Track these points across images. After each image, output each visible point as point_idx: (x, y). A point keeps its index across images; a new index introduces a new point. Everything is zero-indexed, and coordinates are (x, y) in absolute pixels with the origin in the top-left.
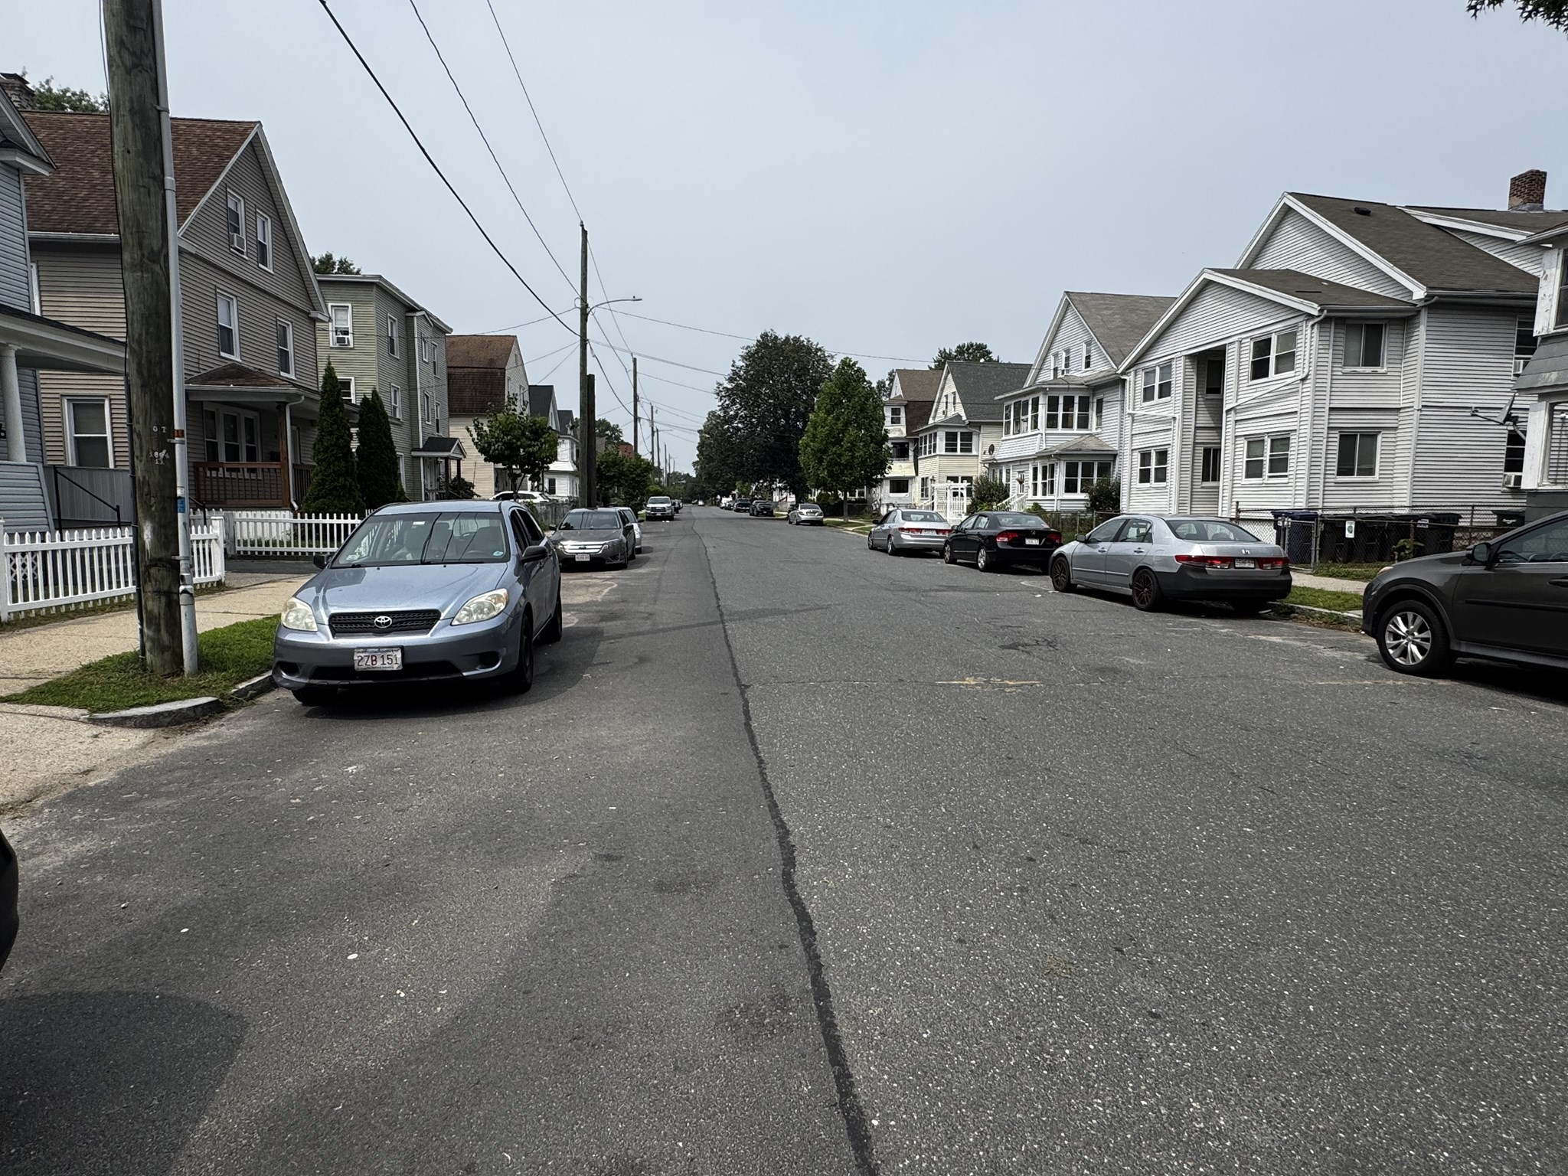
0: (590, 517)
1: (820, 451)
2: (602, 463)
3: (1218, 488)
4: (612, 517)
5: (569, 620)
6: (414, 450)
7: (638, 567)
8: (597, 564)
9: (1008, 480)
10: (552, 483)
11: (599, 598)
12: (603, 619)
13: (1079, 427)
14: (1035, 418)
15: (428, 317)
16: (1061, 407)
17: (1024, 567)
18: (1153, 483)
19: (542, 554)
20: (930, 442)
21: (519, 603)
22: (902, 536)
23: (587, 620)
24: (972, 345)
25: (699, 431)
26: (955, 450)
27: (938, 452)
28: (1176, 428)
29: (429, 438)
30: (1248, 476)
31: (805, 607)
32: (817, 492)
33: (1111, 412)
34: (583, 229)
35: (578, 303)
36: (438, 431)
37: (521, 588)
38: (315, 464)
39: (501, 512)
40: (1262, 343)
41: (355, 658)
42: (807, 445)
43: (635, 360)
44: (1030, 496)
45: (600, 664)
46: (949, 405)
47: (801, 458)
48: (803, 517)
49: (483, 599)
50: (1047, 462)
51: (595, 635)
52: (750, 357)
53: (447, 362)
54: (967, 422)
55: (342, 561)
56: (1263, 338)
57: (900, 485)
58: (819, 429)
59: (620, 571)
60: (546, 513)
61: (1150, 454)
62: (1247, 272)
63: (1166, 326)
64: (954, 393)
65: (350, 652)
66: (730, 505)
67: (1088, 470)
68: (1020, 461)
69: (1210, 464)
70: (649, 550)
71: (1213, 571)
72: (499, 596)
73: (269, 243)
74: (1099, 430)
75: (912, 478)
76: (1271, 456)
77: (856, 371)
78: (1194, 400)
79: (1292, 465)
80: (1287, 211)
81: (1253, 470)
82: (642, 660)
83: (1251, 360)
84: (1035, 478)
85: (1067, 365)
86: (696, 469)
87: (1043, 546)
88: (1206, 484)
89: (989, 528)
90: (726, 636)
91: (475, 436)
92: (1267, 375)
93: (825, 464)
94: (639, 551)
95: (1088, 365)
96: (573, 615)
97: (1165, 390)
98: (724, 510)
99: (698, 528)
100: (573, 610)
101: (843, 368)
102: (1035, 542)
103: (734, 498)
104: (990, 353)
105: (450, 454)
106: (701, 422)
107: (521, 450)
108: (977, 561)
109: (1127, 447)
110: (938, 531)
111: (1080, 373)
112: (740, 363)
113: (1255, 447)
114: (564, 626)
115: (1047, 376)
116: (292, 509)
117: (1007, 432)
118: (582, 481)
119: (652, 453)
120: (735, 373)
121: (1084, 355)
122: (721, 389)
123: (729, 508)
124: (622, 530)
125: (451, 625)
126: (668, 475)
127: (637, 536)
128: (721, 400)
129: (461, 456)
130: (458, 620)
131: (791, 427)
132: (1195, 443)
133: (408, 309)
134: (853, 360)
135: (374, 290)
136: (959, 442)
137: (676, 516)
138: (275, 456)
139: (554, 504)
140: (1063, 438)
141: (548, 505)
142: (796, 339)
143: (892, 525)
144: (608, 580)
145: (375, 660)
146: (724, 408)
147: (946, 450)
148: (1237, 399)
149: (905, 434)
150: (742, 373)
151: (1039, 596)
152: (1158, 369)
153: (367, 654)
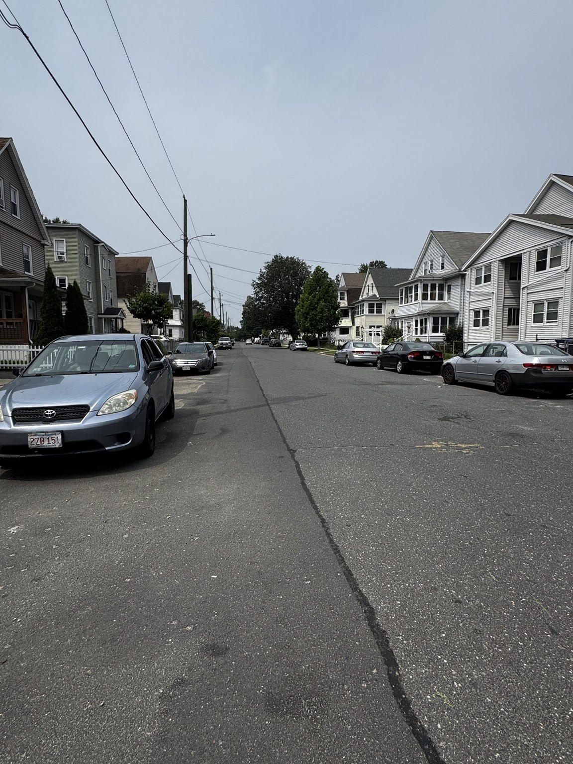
0: (190, 346)
1: (305, 313)
2: (196, 320)
3: (518, 329)
4: (202, 346)
5: (179, 405)
6: (99, 314)
7: (215, 373)
8: (194, 372)
9: (402, 327)
10: (170, 331)
11: (196, 391)
12: (199, 404)
13: (439, 299)
14: (416, 295)
15: (105, 246)
16: (429, 288)
17: (419, 371)
18: (481, 327)
19: (160, 366)
20: (361, 308)
21: (145, 398)
22: (354, 355)
23: (189, 404)
24: (377, 262)
25: (243, 306)
26: (374, 313)
27: (365, 314)
28: (494, 298)
29: (107, 308)
30: (534, 322)
31: (313, 395)
32: (303, 334)
33: (456, 291)
34: (185, 199)
35: (183, 237)
36: (112, 305)
37: (146, 388)
38: (42, 320)
39: (134, 340)
40: (542, 252)
41: (29, 440)
42: (299, 311)
43: (211, 269)
44: (414, 335)
45: (199, 434)
46: (370, 290)
47: (296, 317)
48: (297, 347)
49: (119, 397)
50: (422, 317)
51: (194, 414)
52: (269, 267)
53: (116, 270)
54: (379, 298)
55: (30, 372)
56: (543, 249)
57: (345, 331)
58: (305, 302)
59: (206, 375)
60: (167, 346)
61: (479, 311)
62: (531, 215)
63: (488, 245)
64: (372, 284)
65: (25, 434)
66: (259, 342)
67: (444, 321)
68: (408, 317)
69: (513, 316)
70: (221, 364)
71: (546, 372)
72: (130, 394)
73: (17, 203)
74: (449, 301)
75: (350, 327)
76: (547, 311)
77: (323, 273)
78: (504, 283)
79: (560, 316)
80: (552, 183)
81: (538, 319)
82: (224, 431)
83: (536, 261)
84: (416, 325)
85: (431, 268)
86: (242, 324)
87: (432, 360)
88: (509, 327)
89: (403, 350)
90: (273, 414)
91: (128, 304)
92: (545, 269)
93: (308, 320)
94: (216, 365)
95: (443, 268)
96: (181, 401)
97: (488, 279)
98: (256, 344)
99: (244, 353)
100: (181, 398)
101: (317, 271)
102: (428, 357)
103: (260, 338)
104: (386, 265)
105: (118, 316)
106: (244, 301)
107: (153, 311)
108: (397, 368)
109: (467, 308)
110: (372, 353)
111: (438, 272)
112: (264, 271)
113: (539, 308)
114: (176, 408)
115: (421, 273)
116: (30, 344)
117: (401, 303)
118: (185, 330)
119: (220, 316)
120: (261, 275)
121: (441, 263)
122: (255, 283)
123: (258, 343)
124: (207, 353)
125: (97, 415)
126: (228, 327)
127: (215, 357)
128: (255, 289)
129: (124, 317)
130: (103, 412)
131: (289, 302)
132: (504, 306)
133: (96, 242)
134: (322, 267)
135: (77, 231)
136: (375, 308)
137: (233, 347)
138: (21, 316)
139: (172, 341)
140: (430, 305)
141: (168, 342)
142: (292, 258)
143: (348, 350)
144: (200, 380)
145: (43, 441)
146: (256, 293)
147: (369, 313)
148: (528, 282)
149: (347, 305)
150: (265, 276)
151: (440, 387)
152: (483, 268)
153: (37, 437)
